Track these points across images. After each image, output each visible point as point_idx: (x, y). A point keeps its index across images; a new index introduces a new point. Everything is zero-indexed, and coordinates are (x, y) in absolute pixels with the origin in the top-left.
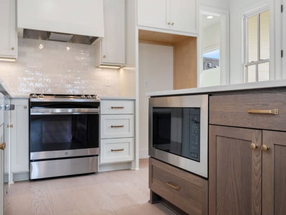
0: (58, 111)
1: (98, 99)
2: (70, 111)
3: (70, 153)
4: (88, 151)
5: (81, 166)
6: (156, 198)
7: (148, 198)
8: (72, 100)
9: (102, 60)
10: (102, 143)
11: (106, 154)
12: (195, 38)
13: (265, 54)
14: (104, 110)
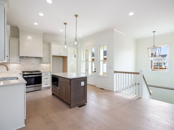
0: (30, 76)
1: (41, 73)
2: (34, 76)
3: (34, 86)
4: (40, 85)
5: (37, 88)
6: (53, 94)
7: (52, 94)
8: (34, 73)
9: (43, 62)
10: (43, 83)
11: (43, 85)
12: (67, 57)
13: (84, 60)
14: (43, 75)
